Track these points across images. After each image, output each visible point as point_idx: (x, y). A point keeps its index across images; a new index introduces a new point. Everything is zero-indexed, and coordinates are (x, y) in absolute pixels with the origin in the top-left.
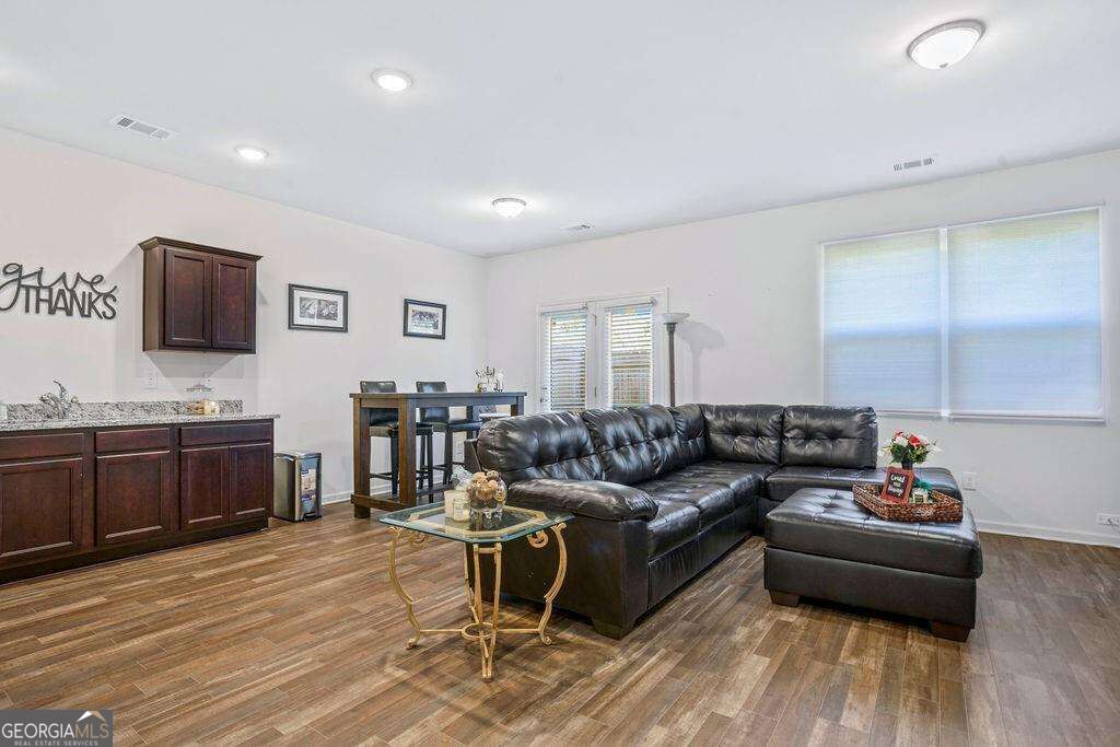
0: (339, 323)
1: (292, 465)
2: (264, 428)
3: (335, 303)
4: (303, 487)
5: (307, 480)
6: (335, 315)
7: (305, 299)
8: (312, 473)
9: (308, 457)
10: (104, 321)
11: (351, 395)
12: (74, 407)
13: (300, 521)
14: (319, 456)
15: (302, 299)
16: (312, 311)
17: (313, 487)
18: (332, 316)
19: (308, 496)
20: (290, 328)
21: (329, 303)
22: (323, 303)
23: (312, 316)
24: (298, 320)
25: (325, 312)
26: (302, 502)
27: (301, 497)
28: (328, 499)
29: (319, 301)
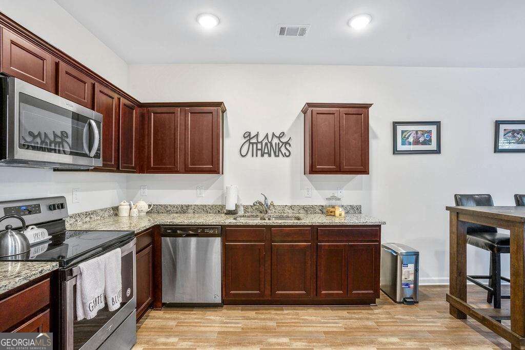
0: (433, 146)
1: (394, 259)
2: (373, 232)
3: (430, 132)
4: (403, 277)
5: (406, 272)
6: (430, 141)
7: (406, 131)
8: (411, 267)
9: (408, 254)
10: (285, 158)
11: (448, 208)
12: (272, 207)
13: (400, 303)
14: (417, 254)
15: (403, 132)
16: (411, 139)
17: (412, 278)
18: (428, 142)
19: (407, 285)
20: (394, 153)
21: (424, 132)
22: (419, 133)
23: (410, 144)
24: (400, 147)
25: (421, 140)
26: (402, 289)
27: (402, 284)
28: (424, 281)
29: (417, 132)
